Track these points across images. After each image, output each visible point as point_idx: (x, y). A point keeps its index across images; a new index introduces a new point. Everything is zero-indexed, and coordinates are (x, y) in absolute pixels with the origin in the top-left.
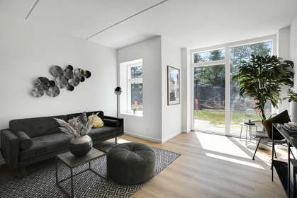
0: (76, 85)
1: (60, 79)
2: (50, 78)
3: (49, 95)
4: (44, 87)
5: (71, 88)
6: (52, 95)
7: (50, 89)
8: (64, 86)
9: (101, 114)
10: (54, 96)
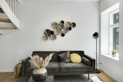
0: (66, 33)
1: (57, 29)
2: (52, 29)
3: (51, 39)
4: (48, 35)
5: (63, 35)
6: (52, 39)
7: (51, 36)
8: (58, 33)
9: (81, 53)
10: (54, 40)
